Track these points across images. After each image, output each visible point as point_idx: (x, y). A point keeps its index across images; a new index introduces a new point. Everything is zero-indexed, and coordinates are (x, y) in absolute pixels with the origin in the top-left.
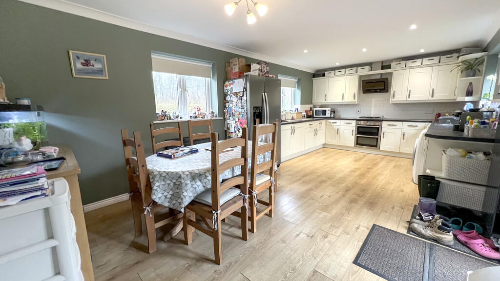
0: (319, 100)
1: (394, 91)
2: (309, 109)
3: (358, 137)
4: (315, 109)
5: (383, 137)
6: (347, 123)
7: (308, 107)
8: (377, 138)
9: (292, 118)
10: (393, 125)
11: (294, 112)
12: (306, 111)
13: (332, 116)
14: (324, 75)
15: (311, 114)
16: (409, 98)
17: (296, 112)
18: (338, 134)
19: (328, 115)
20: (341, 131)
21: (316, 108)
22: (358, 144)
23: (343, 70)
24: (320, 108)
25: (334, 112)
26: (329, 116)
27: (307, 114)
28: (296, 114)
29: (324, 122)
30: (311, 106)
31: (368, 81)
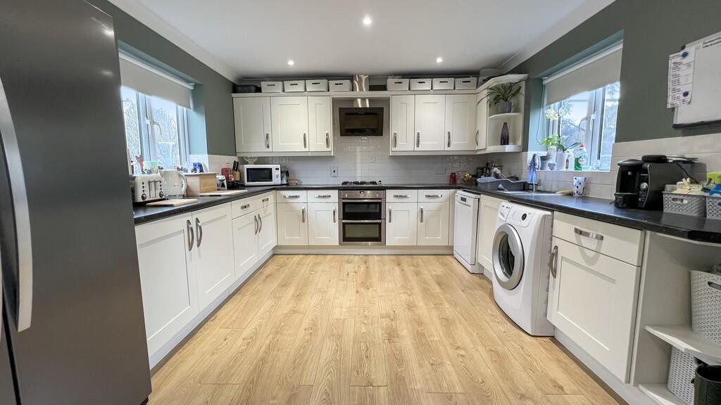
0: (252, 146)
1: (395, 134)
2: (232, 167)
3: (344, 224)
4: (246, 166)
5: (390, 221)
6: (319, 197)
7: (228, 161)
8: (380, 224)
9: (188, 189)
10: (401, 196)
11: (190, 173)
12: (225, 172)
13: (285, 182)
14: (259, 90)
15: (238, 179)
16: (418, 146)
17: (198, 173)
18: (304, 221)
19: (277, 179)
20: (311, 214)
21: (247, 163)
22: (346, 238)
23: (301, 83)
24: (255, 163)
25: (287, 174)
26: (279, 183)
27: (227, 178)
28: (197, 179)
29: (270, 196)
30: (235, 159)
31: (348, 112)
